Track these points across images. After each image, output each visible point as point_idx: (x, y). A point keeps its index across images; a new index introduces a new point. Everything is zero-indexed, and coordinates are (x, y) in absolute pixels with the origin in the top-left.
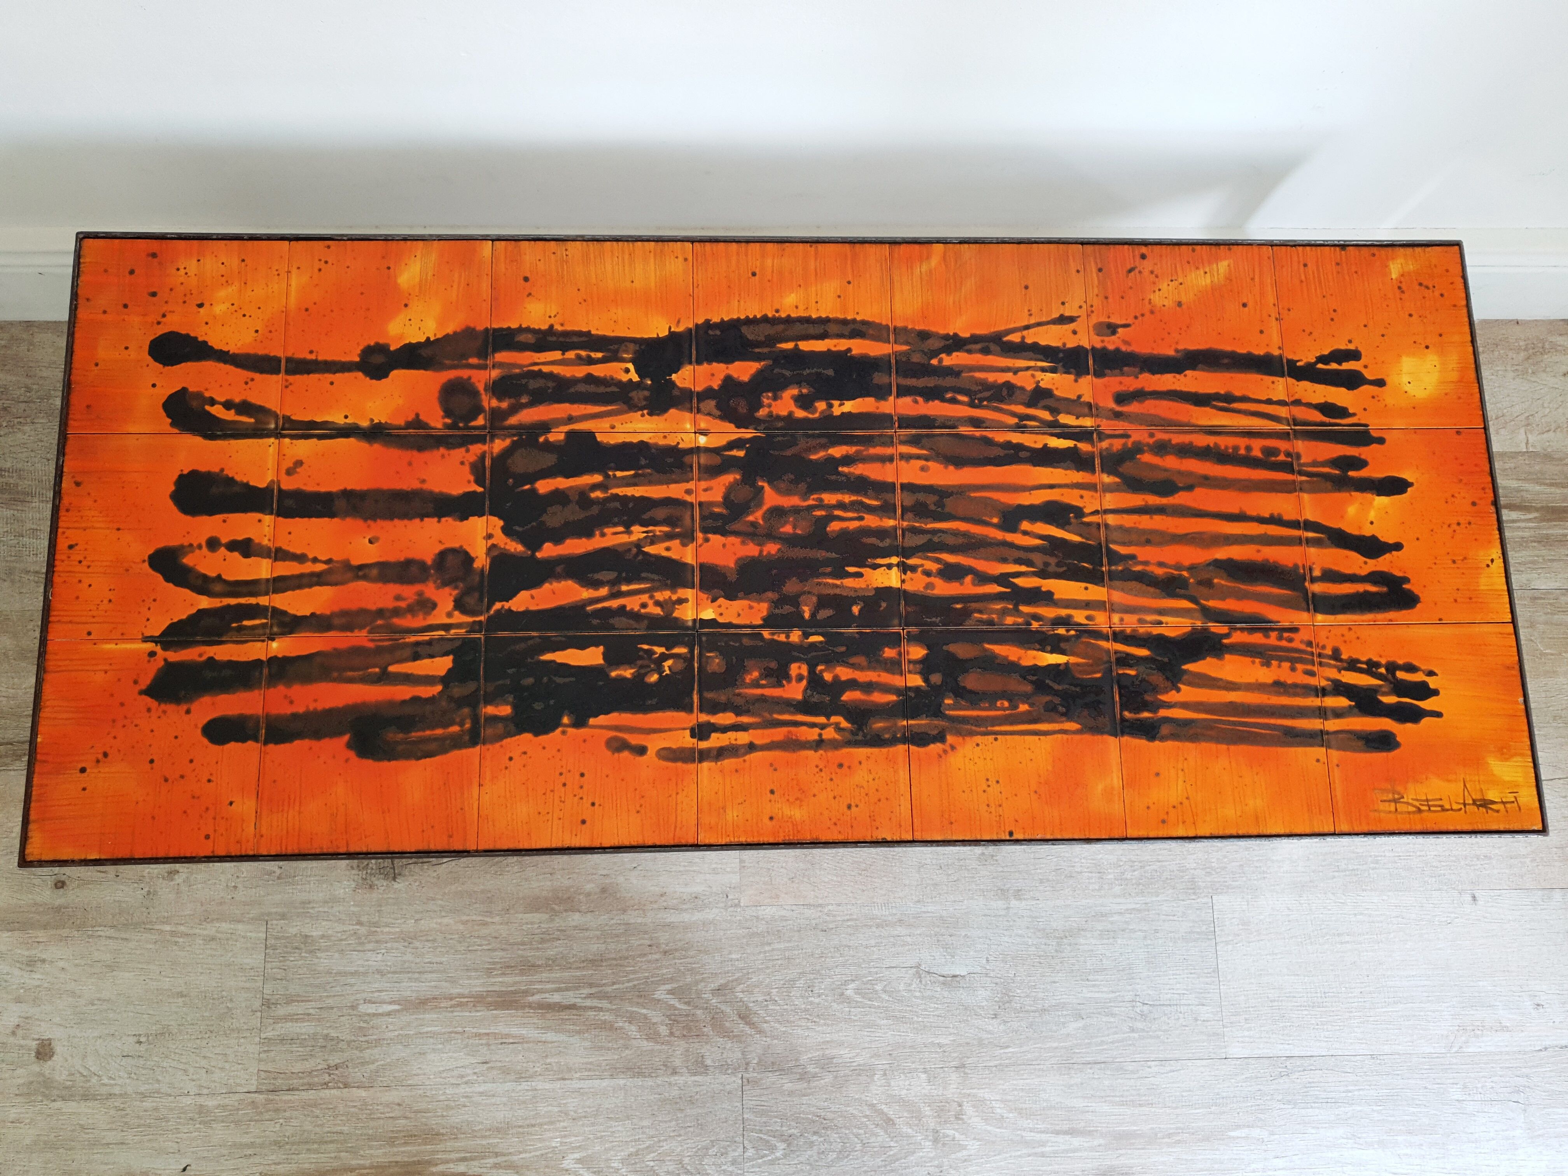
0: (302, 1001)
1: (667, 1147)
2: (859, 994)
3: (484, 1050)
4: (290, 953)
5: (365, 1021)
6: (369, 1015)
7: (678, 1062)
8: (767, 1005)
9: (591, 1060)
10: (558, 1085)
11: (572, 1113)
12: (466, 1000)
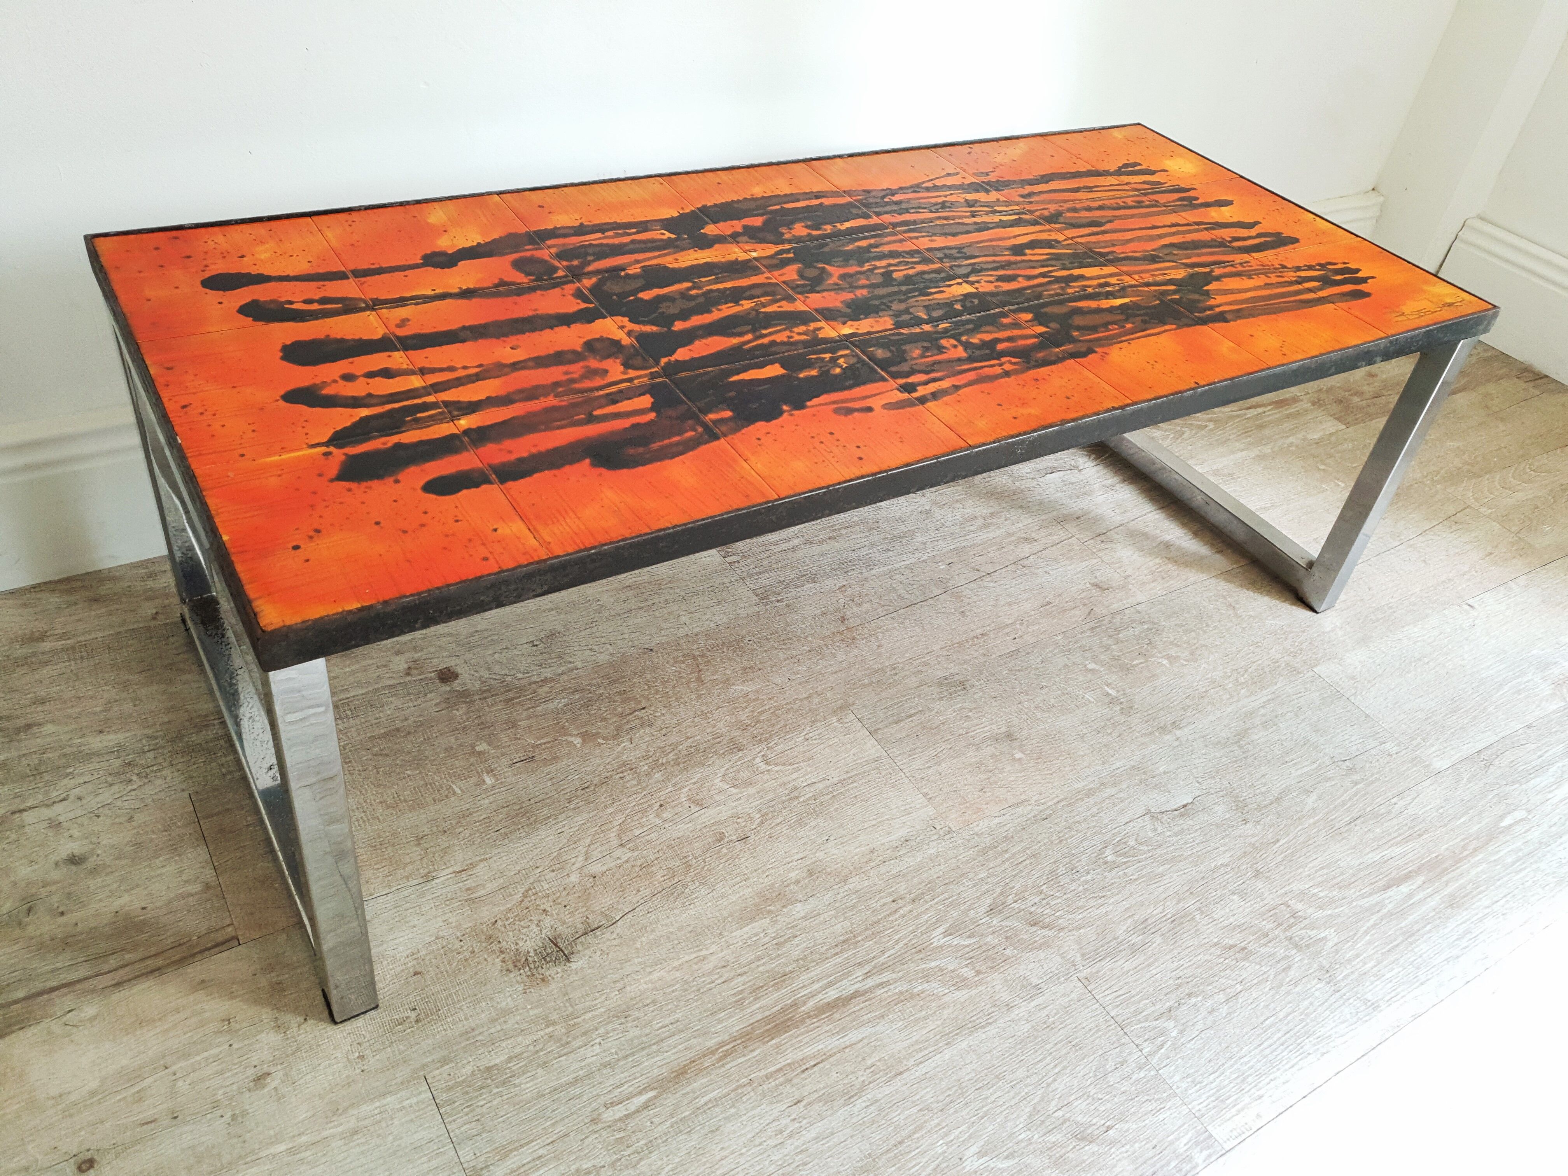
0: (522, 1146)
1: (1062, 1087)
2: (1120, 856)
3: (788, 1089)
4: (477, 1097)
5: (620, 1130)
6: (620, 1119)
7: (1005, 996)
8: (1048, 904)
9: (914, 1039)
10: (897, 1083)
11: (935, 1105)
12: (731, 1045)
